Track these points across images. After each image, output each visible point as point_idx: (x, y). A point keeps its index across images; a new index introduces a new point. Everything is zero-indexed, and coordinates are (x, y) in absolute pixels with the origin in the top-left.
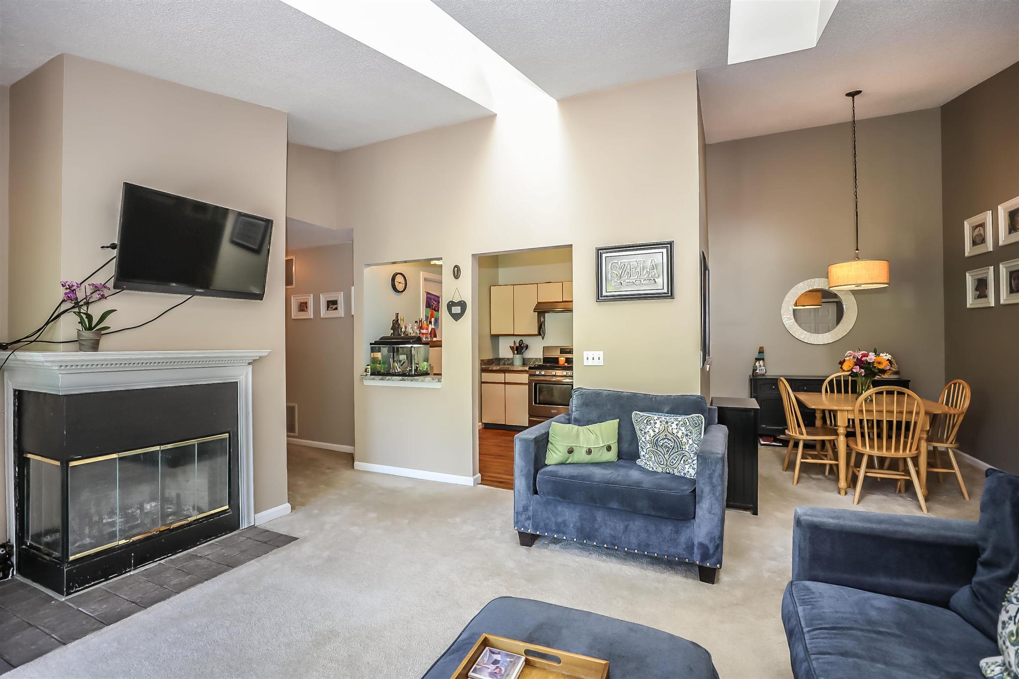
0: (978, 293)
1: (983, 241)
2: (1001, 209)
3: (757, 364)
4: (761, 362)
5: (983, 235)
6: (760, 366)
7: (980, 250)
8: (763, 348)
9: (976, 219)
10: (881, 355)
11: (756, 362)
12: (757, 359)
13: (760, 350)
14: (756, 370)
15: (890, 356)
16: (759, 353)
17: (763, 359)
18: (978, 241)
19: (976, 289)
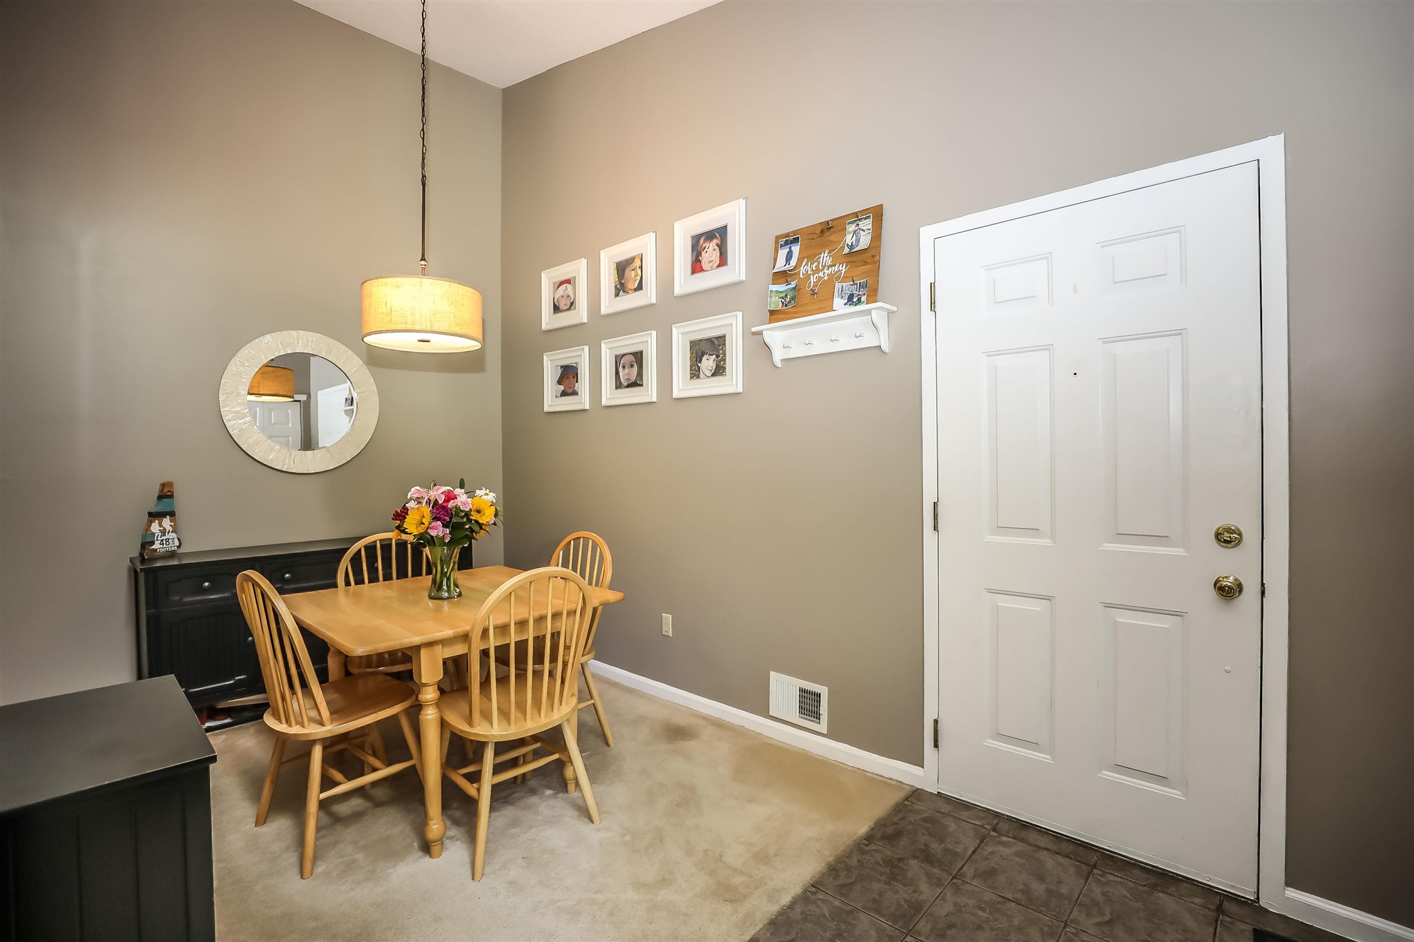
0: (562, 388)
1: (571, 306)
2: (604, 255)
3: (155, 527)
4: (167, 522)
5: (572, 296)
6: (164, 532)
7: (565, 319)
8: (170, 484)
9: (562, 272)
10: (478, 492)
11: (150, 523)
12: (154, 516)
13: (162, 490)
14: (153, 543)
15: (494, 495)
16: (160, 498)
17: (172, 514)
18: (562, 306)
19: (560, 382)
